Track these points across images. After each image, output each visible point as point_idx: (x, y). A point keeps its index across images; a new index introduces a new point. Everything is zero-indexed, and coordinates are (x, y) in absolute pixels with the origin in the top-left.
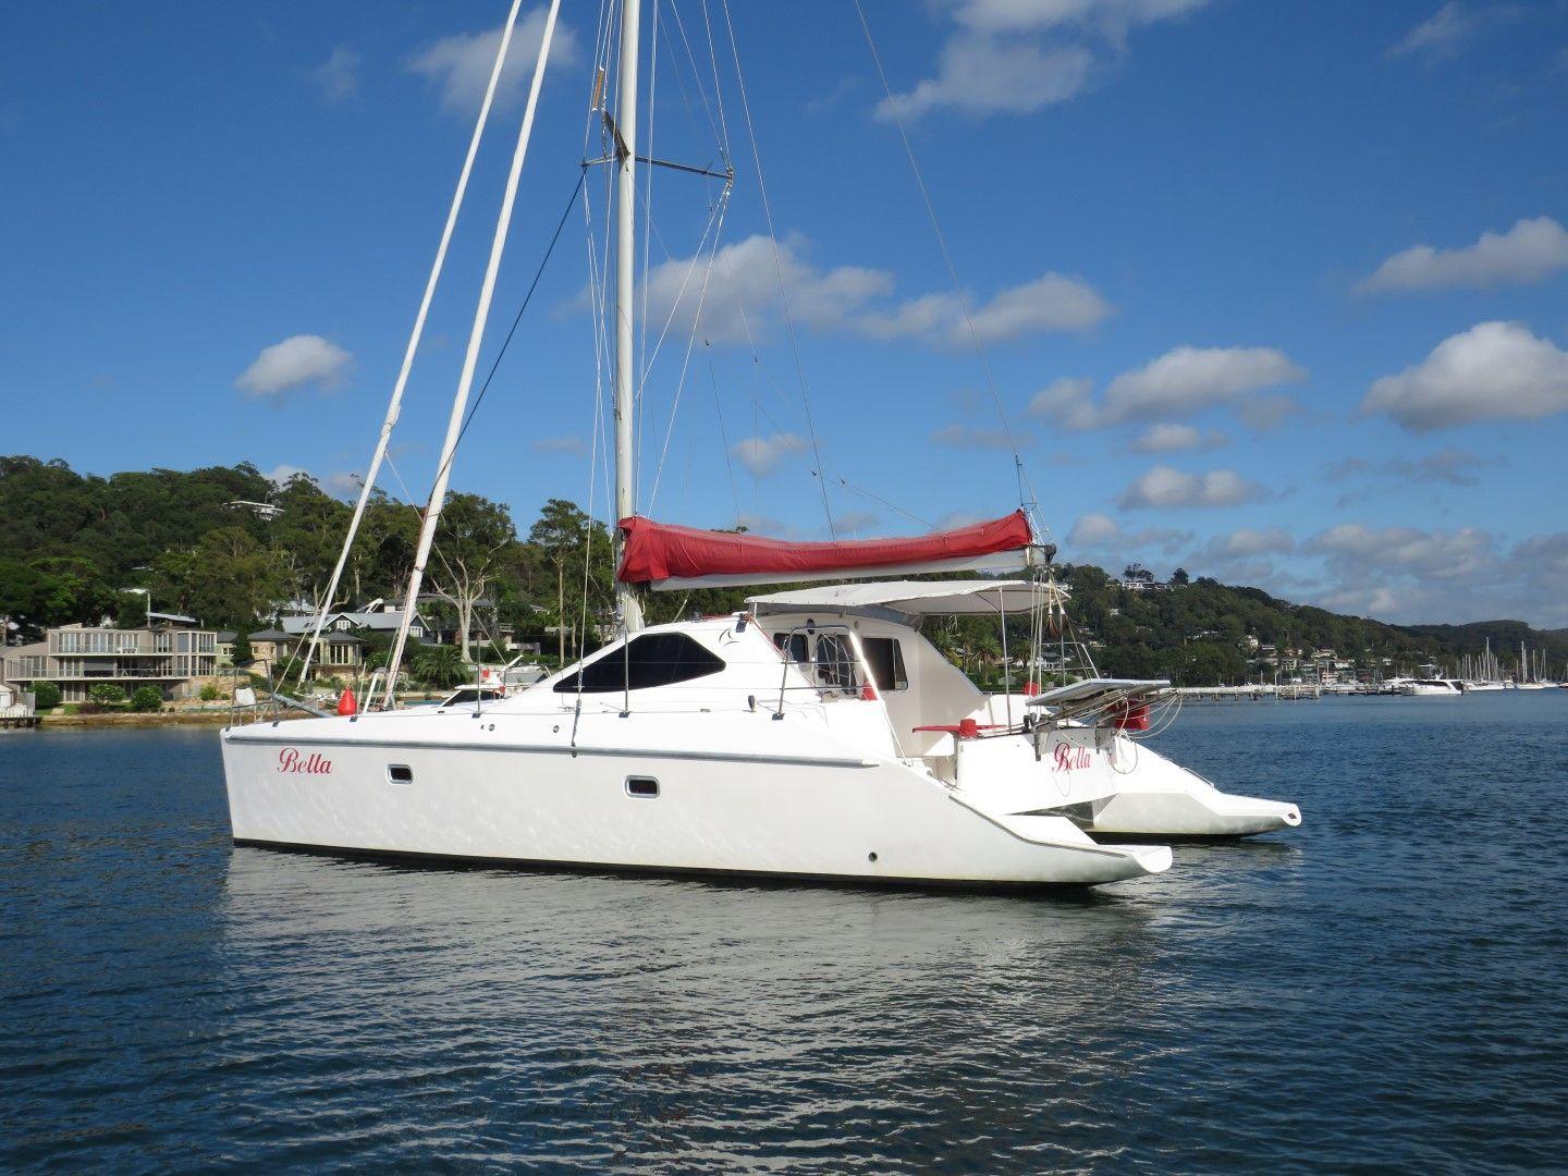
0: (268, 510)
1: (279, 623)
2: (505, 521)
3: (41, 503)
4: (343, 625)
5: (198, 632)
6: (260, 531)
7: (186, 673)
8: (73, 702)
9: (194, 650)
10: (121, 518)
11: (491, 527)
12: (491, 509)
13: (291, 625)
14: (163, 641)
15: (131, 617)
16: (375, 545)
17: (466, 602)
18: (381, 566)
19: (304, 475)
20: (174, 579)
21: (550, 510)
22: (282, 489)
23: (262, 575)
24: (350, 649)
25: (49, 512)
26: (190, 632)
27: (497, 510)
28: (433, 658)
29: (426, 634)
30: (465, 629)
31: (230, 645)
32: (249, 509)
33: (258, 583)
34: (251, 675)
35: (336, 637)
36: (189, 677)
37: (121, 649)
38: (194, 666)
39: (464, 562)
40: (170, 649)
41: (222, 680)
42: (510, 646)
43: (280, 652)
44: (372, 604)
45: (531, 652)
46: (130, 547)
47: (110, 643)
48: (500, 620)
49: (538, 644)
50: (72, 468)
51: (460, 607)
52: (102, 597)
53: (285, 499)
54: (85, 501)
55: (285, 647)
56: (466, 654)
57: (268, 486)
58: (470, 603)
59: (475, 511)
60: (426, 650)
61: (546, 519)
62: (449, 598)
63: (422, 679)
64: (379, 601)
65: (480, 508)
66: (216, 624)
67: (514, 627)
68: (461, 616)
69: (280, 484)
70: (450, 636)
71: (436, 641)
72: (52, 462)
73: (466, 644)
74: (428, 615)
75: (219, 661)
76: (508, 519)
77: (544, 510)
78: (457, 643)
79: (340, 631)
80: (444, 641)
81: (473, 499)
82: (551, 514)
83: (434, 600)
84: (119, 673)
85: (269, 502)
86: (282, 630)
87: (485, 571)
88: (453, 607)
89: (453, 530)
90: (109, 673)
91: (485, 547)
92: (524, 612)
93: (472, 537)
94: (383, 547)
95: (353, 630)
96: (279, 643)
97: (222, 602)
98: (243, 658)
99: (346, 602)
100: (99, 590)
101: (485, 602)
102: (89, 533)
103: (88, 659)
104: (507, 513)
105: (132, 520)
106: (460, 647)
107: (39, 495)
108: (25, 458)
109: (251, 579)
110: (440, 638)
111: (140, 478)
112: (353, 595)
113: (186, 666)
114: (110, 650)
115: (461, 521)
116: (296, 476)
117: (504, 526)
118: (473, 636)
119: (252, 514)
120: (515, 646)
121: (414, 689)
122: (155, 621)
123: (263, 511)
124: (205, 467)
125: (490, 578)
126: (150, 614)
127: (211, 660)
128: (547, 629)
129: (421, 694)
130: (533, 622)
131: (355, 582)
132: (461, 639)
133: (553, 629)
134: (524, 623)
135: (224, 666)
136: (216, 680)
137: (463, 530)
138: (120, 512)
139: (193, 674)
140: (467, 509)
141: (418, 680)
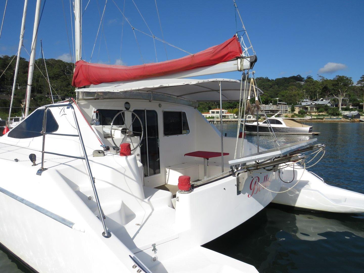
0: (303, 83)
1: (301, 103)
2: (351, 81)
3: (264, 85)
4: (313, 104)
5: (284, 106)
6: (300, 87)
7: (282, 113)
8: (263, 118)
9: (284, 109)
10: (276, 86)
11: (347, 82)
12: (348, 78)
13: (303, 104)
14: (278, 107)
15: (275, 103)
16: (321, 88)
17: (340, 98)
18: (323, 92)
19: (310, 76)
20: (283, 96)
21: (362, 77)
22: (305, 79)
23: (299, 95)
24: (314, 108)
25: (265, 86)
26: (283, 105)
27: (349, 79)
28: (332, 110)
29: (331, 105)
30: (340, 104)
31: (291, 108)
32: (299, 83)
33: (297, 96)
34: (294, 113)
35: (312, 106)
36: (283, 113)
37: (271, 109)
38: (284, 111)
39: (341, 90)
40: (280, 108)
41: (289, 114)
42: (351, 107)
43: (300, 109)
44: (321, 99)
45: (356, 109)
46: (278, 91)
47: (269, 108)
48: (349, 102)
49: (358, 107)
50: (269, 78)
51: (339, 99)
52: (270, 100)
53: (306, 81)
54: (270, 84)
55: (301, 108)
56: (340, 109)
57: (303, 78)
58: (342, 98)
59: (344, 79)
60: (331, 108)
61: (361, 80)
62: (337, 98)
63: (330, 114)
64: (322, 99)
65: (345, 78)
66: (289, 104)
67: (352, 103)
68: (339, 101)
69: (305, 78)
70: (337, 106)
71: (334, 107)
72: (265, 78)
73: (340, 107)
74: (332, 101)
75: (288, 111)
76: (351, 80)
77: (361, 78)
78: (338, 107)
79: (313, 105)
80: (335, 107)
81: (343, 77)
82: (362, 78)
83: (334, 98)
84: (271, 113)
85: (303, 81)
86: (301, 105)
87: (345, 92)
88: (338, 100)
89: (338, 83)
90: (269, 113)
91: (345, 87)
92: (355, 100)
93: (343, 85)
94: (323, 88)
95: (316, 105)
96: (300, 107)
97: (291, 100)
98: (293, 110)
99: (315, 99)
100: (269, 98)
101: (346, 98)
102: (271, 89)
103: (265, 110)
104: (351, 79)
105: (278, 86)
106: (339, 108)
107: (263, 83)
108: (261, 77)
109: (296, 95)
110: (334, 106)
111: (280, 79)
112: (317, 98)
113: (282, 112)
114: (269, 109)
115: (340, 81)
116: (308, 76)
117: (351, 82)
118: (342, 105)
119: (299, 84)
120: (352, 107)
121: (328, 116)
122: (279, 104)
123: (302, 83)
124: (291, 76)
125: (346, 93)
126: (278, 102)
127: (287, 110)
128: (360, 104)
129: (329, 117)
130: (357, 102)
131: (317, 95)
132: (339, 106)
133: (362, 104)
134: (355, 102)
135: (289, 111)
136: (288, 114)
137: (341, 84)
138: (276, 85)
139: (284, 113)
140: (342, 79)
141: (329, 114)
